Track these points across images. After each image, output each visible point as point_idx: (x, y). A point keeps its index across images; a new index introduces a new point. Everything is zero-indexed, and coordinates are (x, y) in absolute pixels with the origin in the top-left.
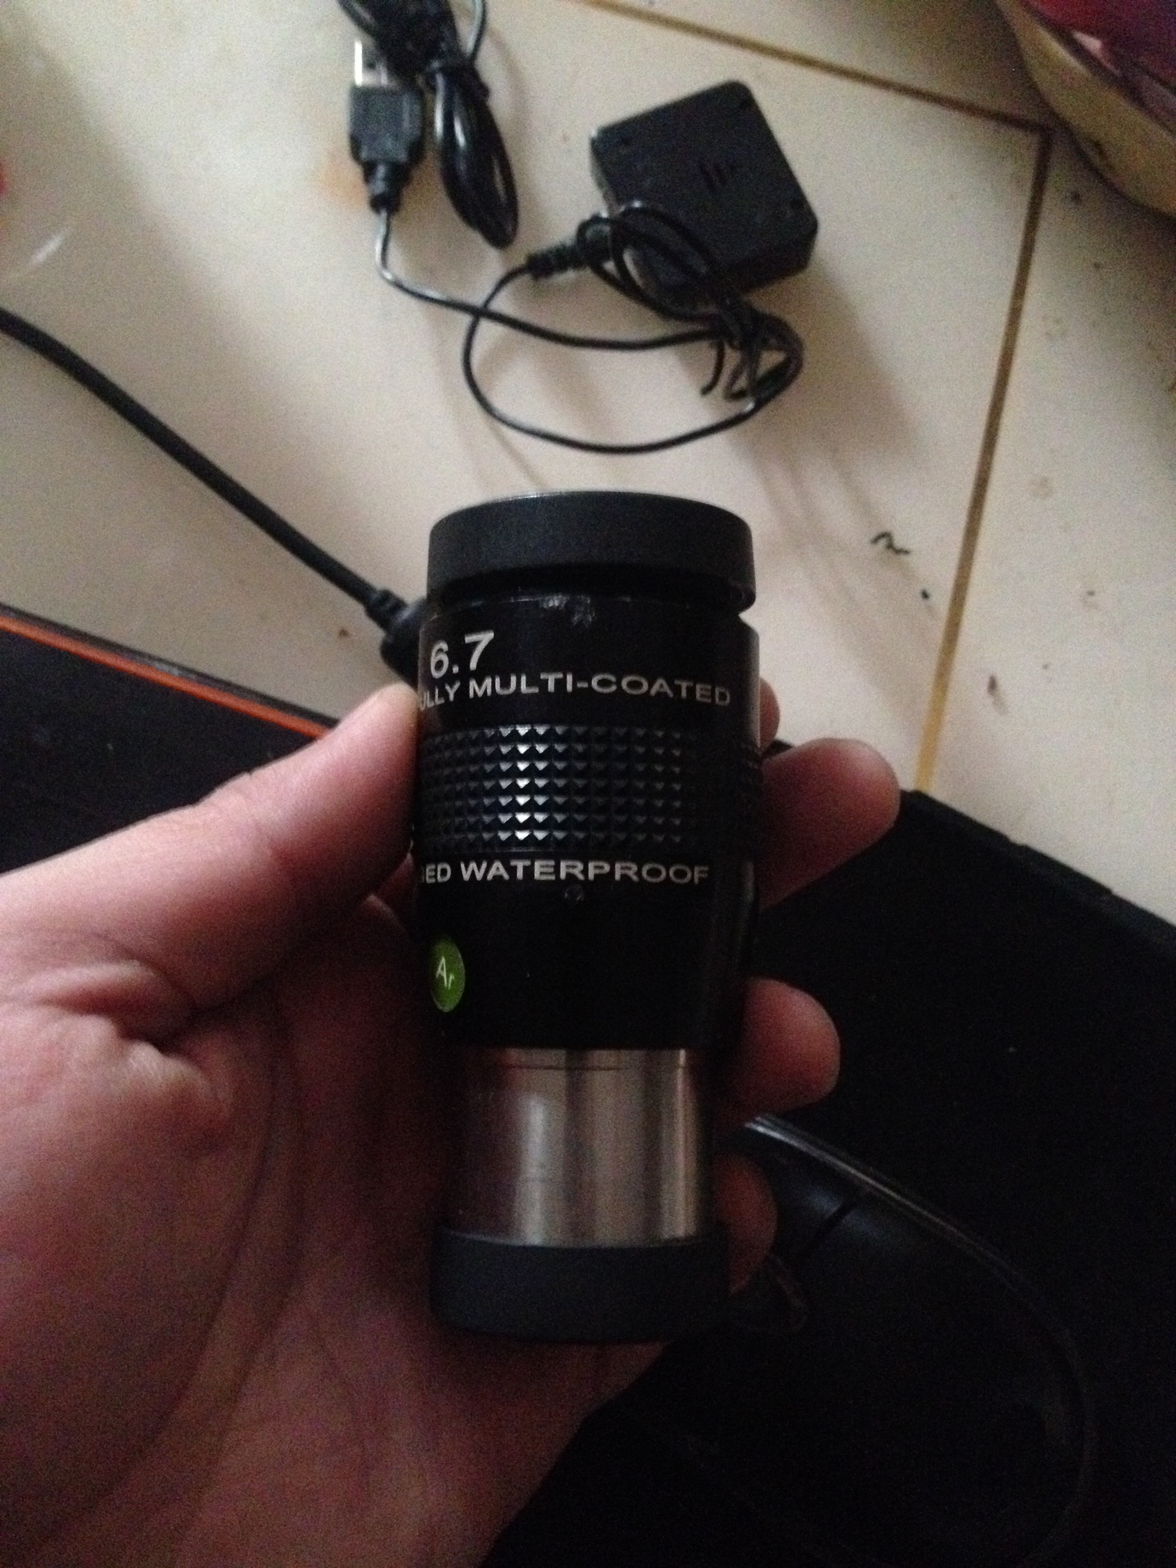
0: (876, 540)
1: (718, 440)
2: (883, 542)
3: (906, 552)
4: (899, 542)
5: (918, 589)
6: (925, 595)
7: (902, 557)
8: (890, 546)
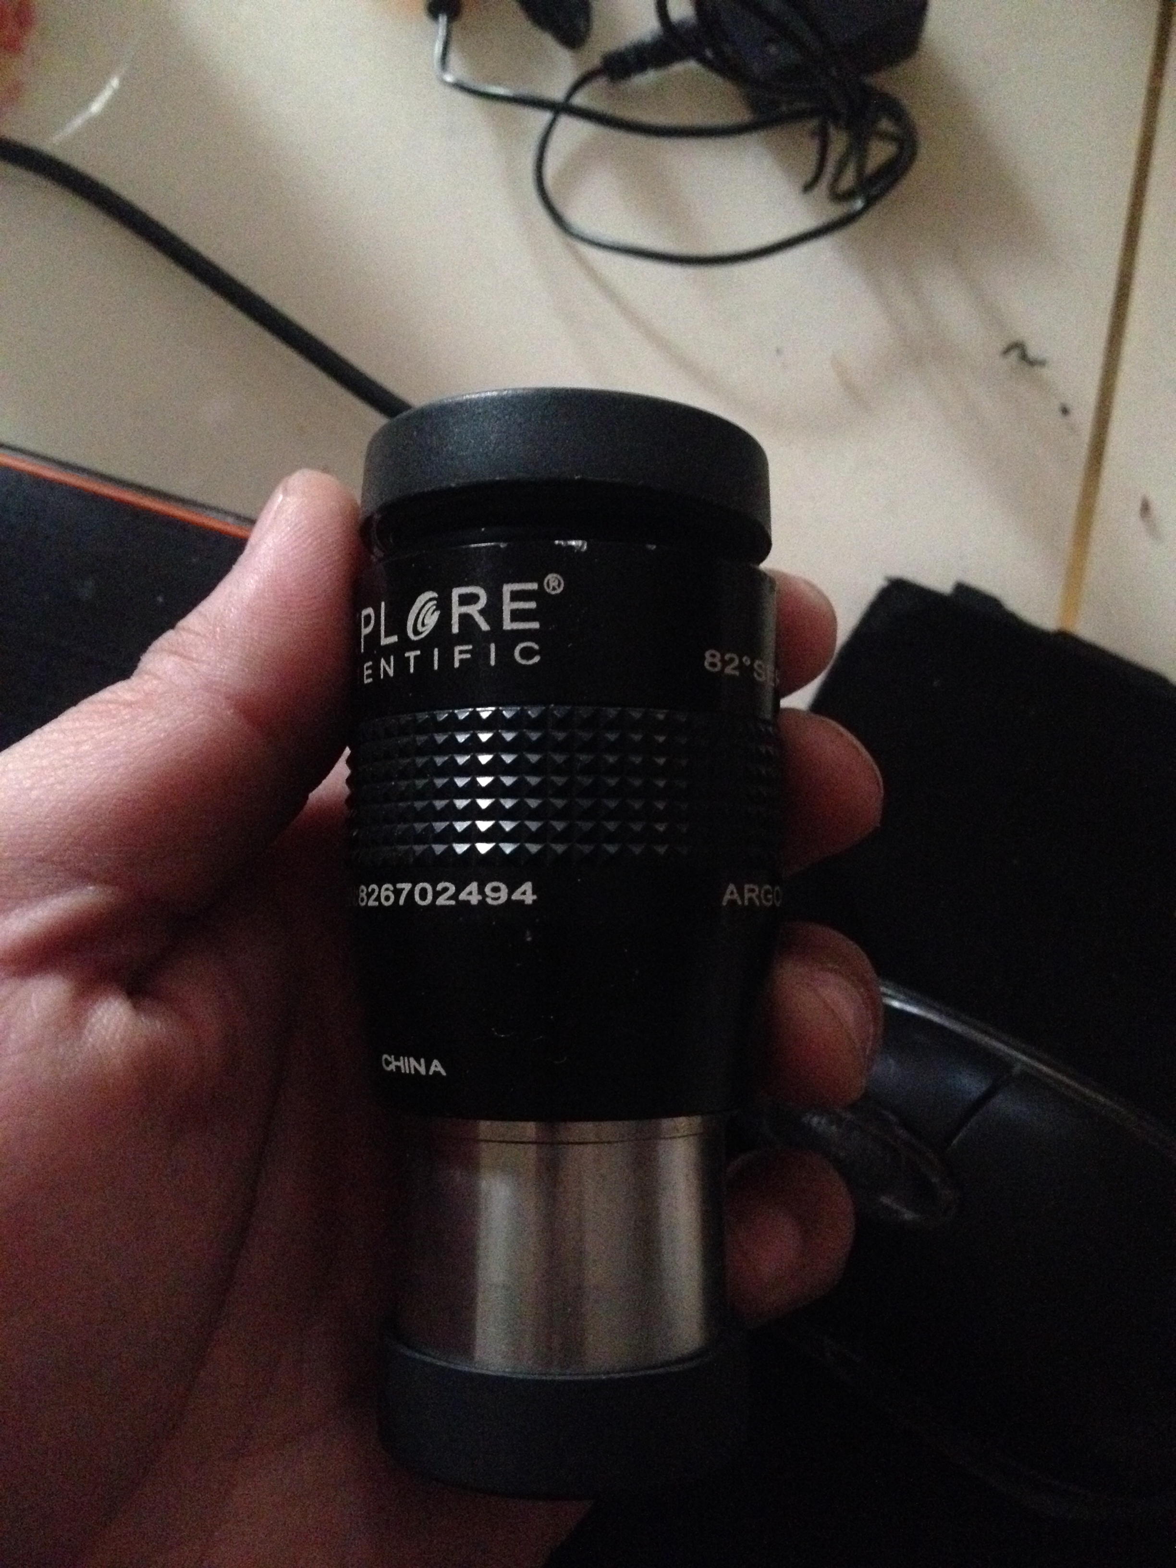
0: (1007, 351)
1: (823, 246)
2: (1014, 355)
3: (1042, 363)
4: (1033, 352)
5: (1055, 405)
6: (1065, 411)
7: (1037, 369)
8: (1024, 357)
